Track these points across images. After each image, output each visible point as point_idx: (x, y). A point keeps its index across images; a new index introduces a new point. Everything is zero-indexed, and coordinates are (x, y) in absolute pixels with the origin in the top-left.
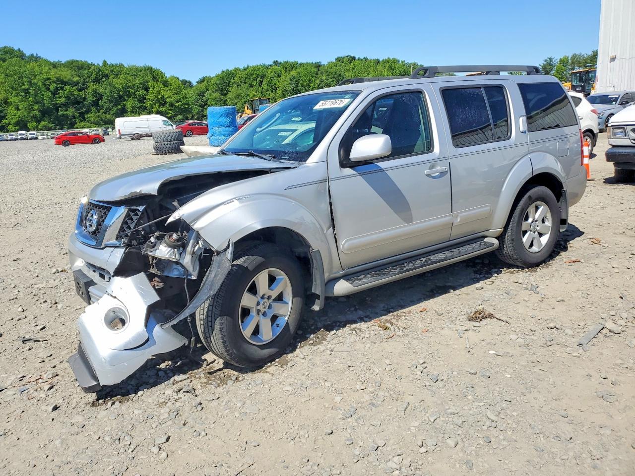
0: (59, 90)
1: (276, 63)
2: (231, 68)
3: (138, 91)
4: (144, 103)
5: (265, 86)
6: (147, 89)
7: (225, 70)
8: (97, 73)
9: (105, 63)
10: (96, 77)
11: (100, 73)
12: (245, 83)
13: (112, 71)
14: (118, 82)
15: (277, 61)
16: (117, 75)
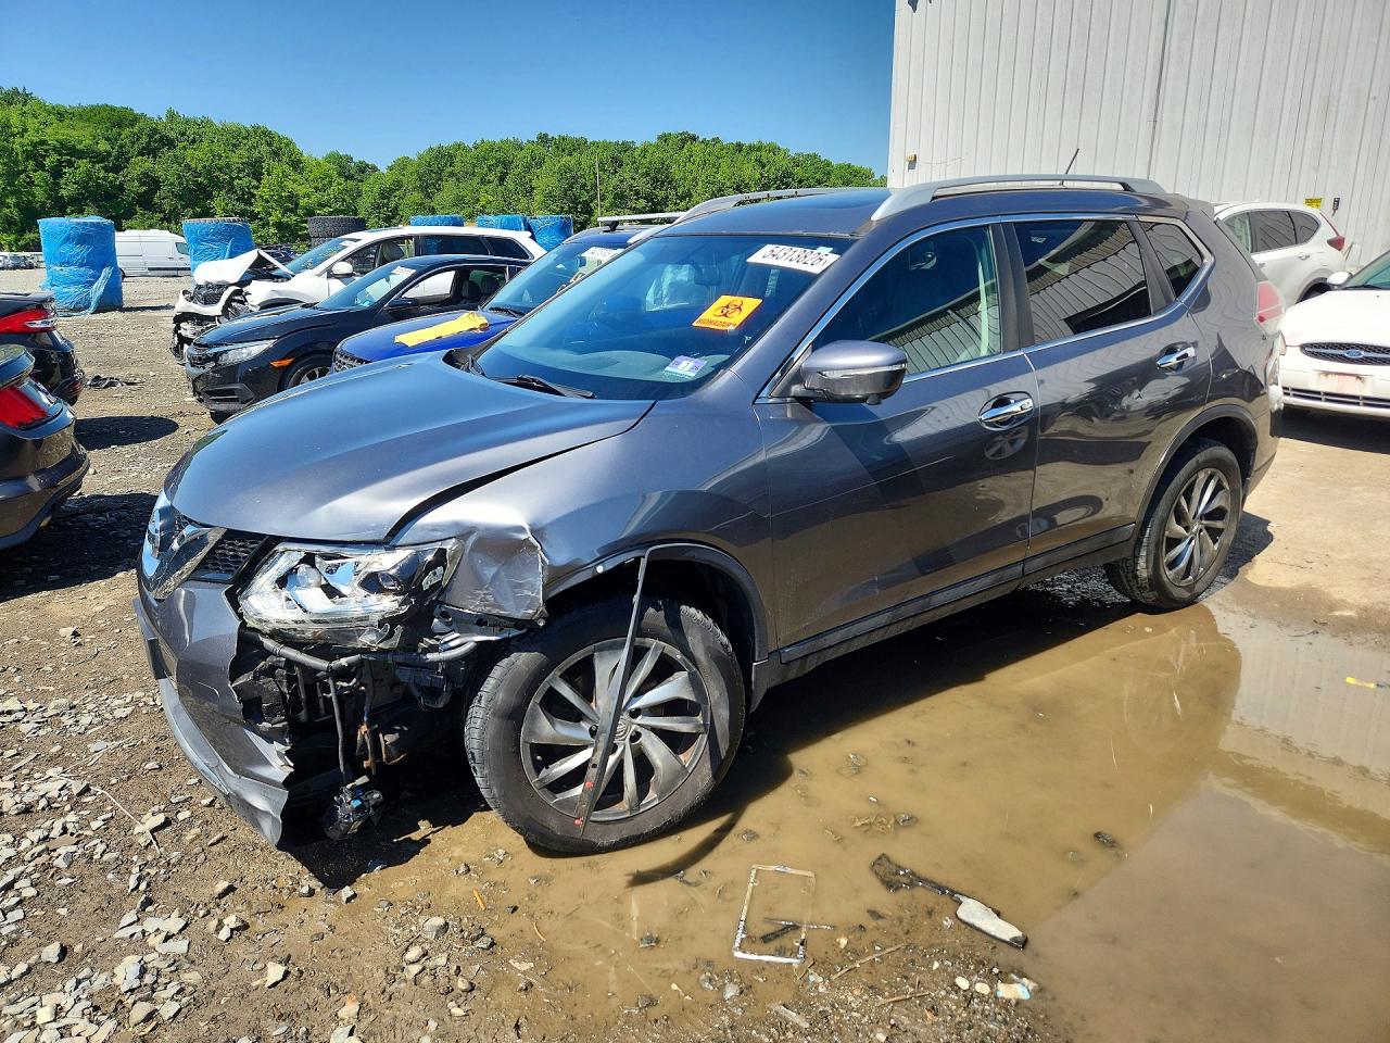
0: (65, 167)
1: (543, 139)
2: (447, 142)
3: (240, 179)
4: (251, 204)
5: (510, 183)
6: (258, 176)
7: (435, 146)
8: (150, 137)
9: (172, 116)
10: (148, 143)
11: (157, 136)
12: (474, 174)
13: (183, 134)
14: (196, 157)
15: (546, 135)
16: (194, 141)
